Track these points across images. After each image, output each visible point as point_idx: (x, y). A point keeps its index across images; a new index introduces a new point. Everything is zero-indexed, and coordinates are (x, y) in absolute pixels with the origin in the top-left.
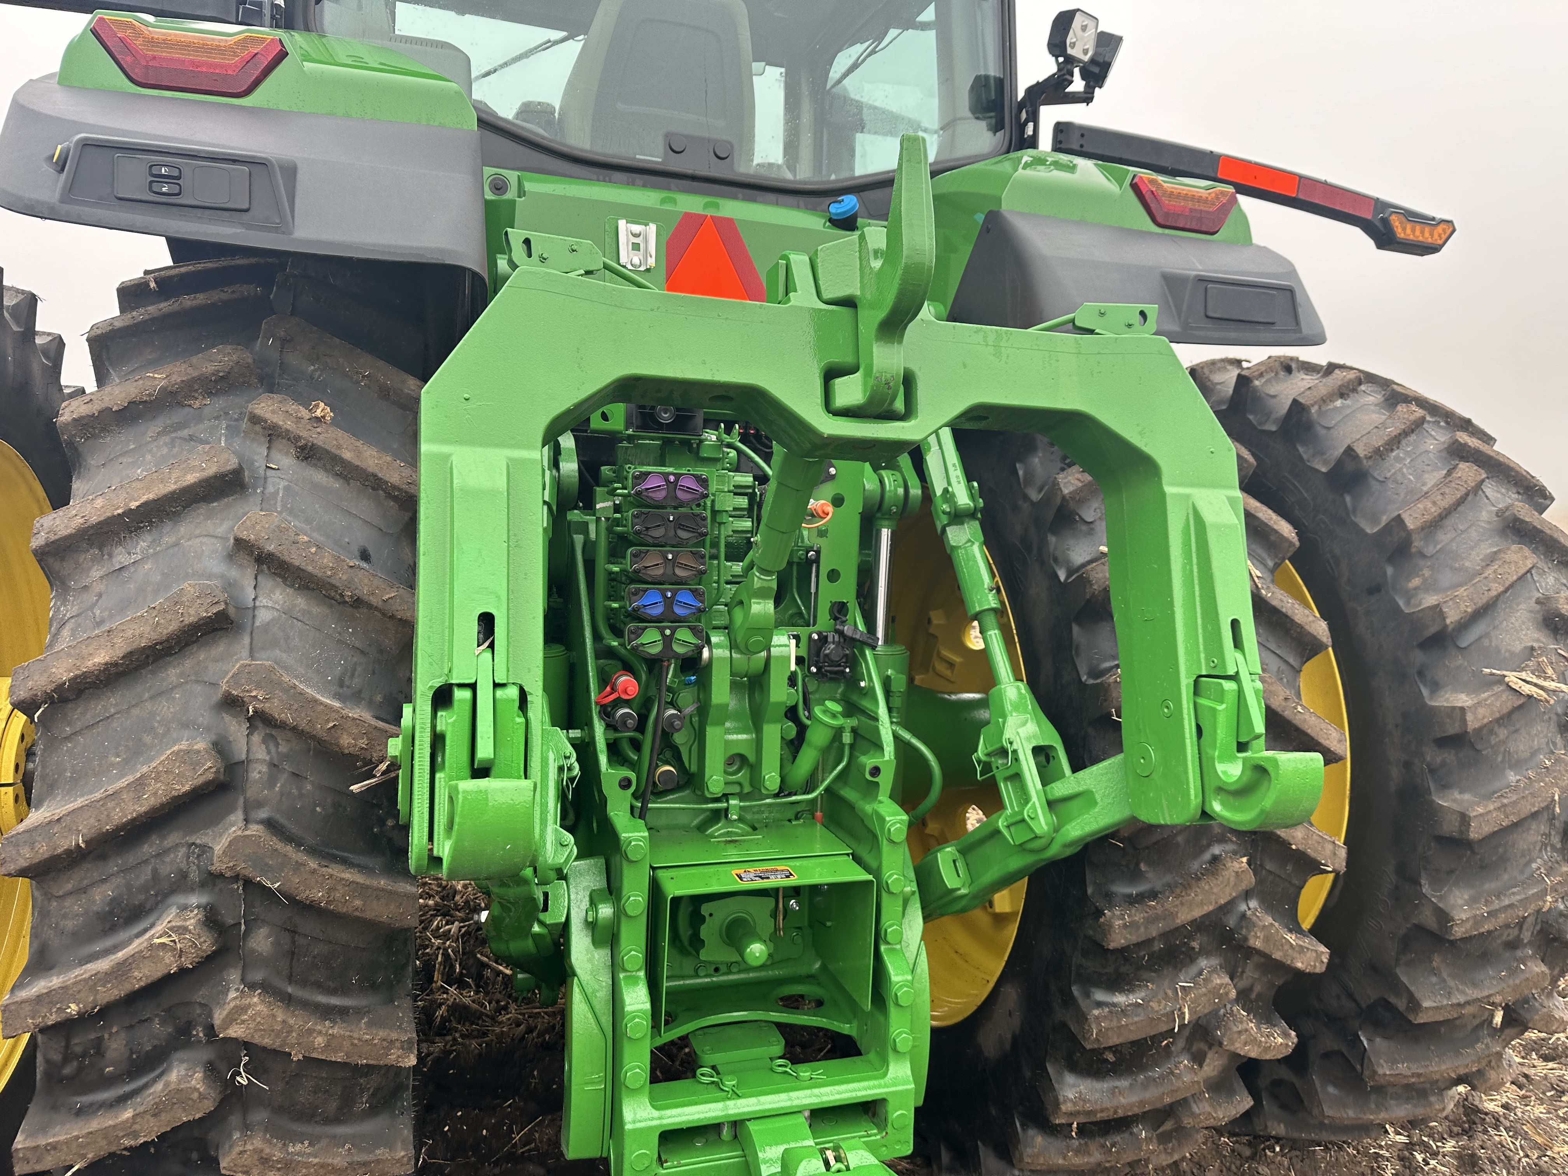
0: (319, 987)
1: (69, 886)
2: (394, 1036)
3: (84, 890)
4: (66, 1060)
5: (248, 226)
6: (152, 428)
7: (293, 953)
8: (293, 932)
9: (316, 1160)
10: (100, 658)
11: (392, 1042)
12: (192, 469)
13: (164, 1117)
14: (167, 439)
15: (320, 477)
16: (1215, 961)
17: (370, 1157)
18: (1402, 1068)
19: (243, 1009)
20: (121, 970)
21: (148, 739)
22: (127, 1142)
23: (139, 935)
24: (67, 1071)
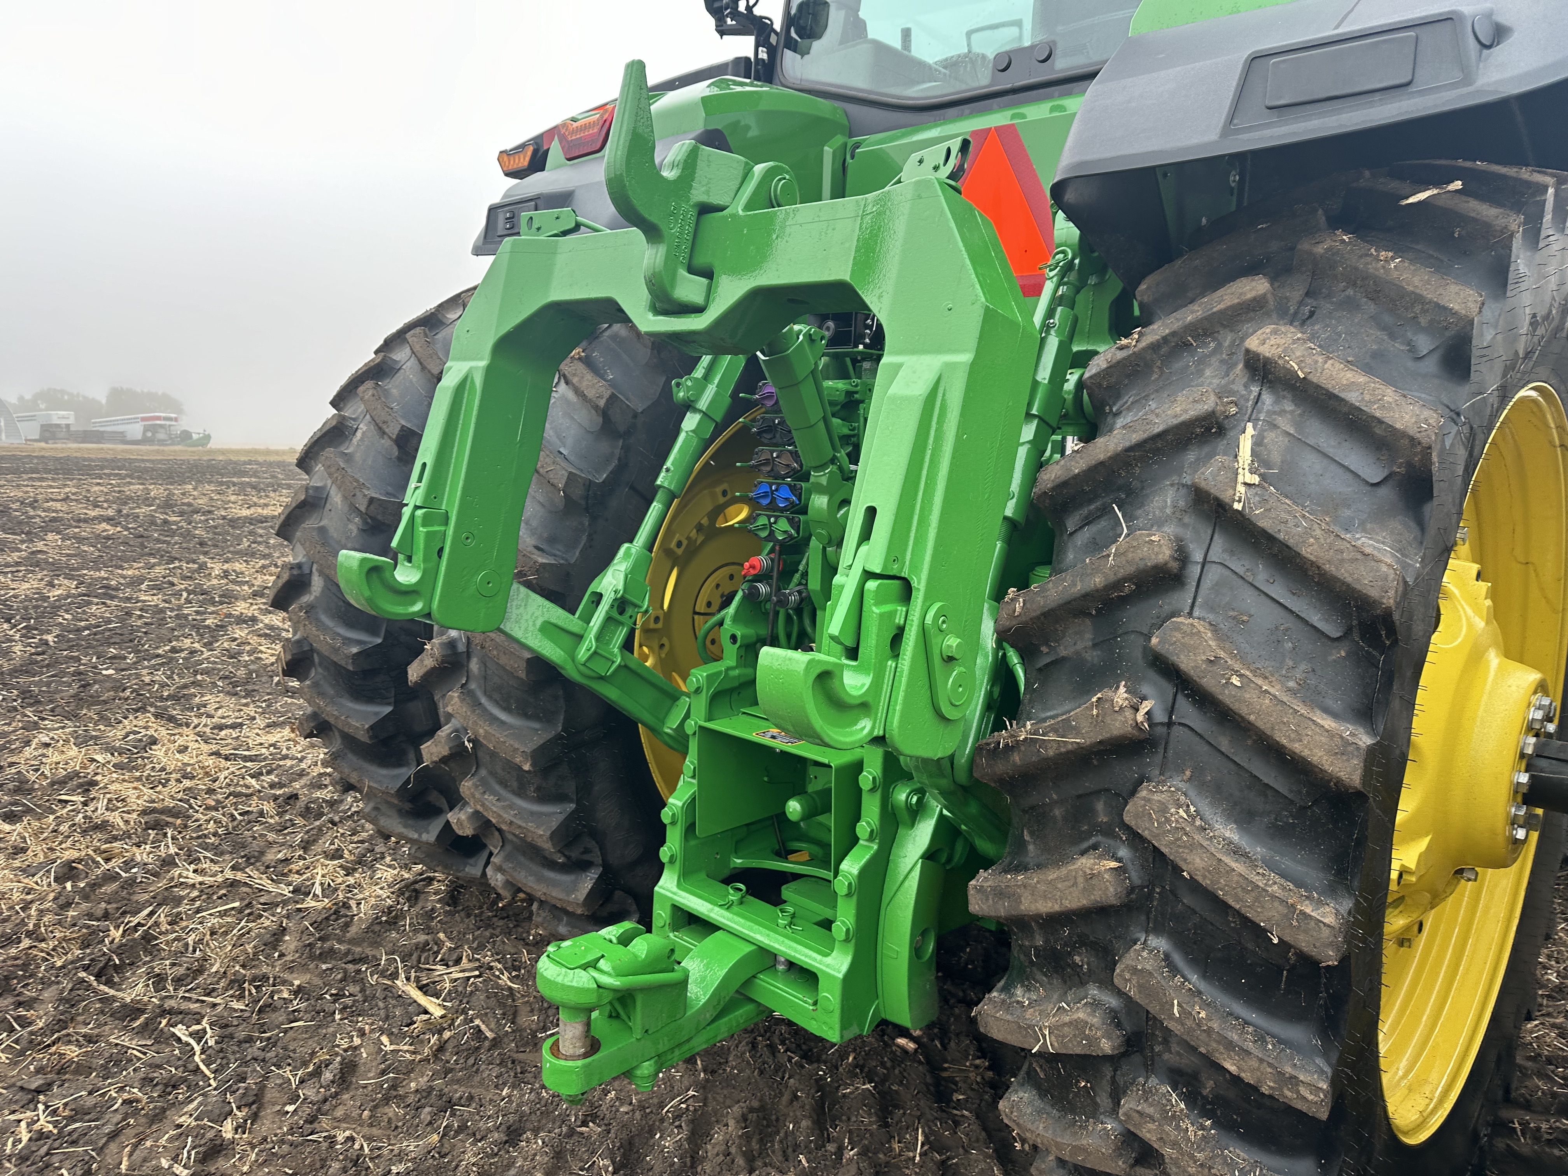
0: (497, 703)
2: (516, 746)
7: (485, 678)
9: (495, 809)
11: (516, 750)
17: (524, 825)
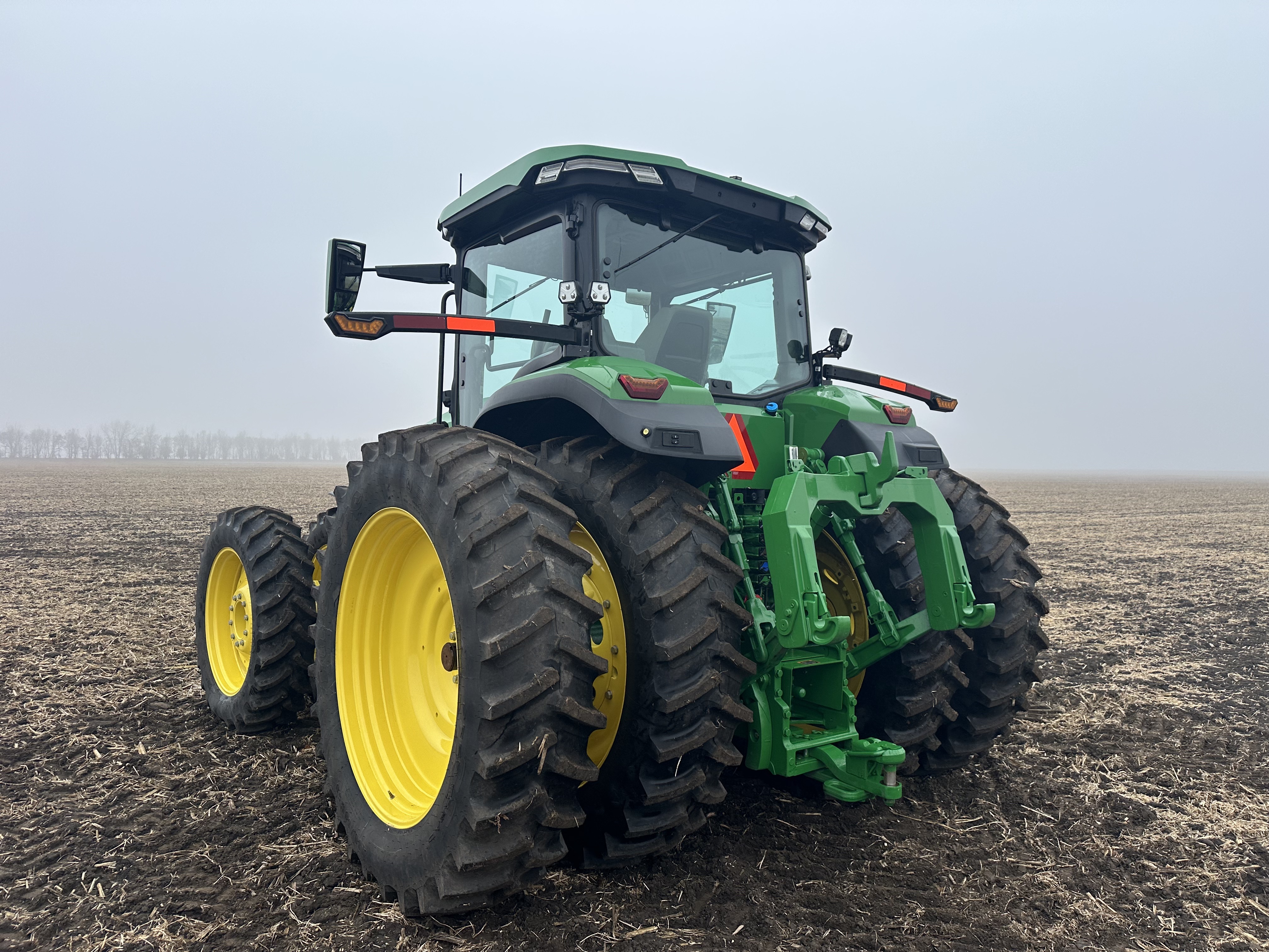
1: (678, 665)
3: (681, 666)
4: (670, 723)
5: (694, 452)
6: (654, 515)
8: (729, 677)
10: (685, 592)
12: (684, 530)
13: (706, 737)
14: (659, 519)
15: (702, 530)
16: (941, 682)
18: (983, 727)
19: (727, 700)
20: (702, 688)
21: (693, 617)
22: (695, 747)
23: (700, 677)
24: (671, 727)
